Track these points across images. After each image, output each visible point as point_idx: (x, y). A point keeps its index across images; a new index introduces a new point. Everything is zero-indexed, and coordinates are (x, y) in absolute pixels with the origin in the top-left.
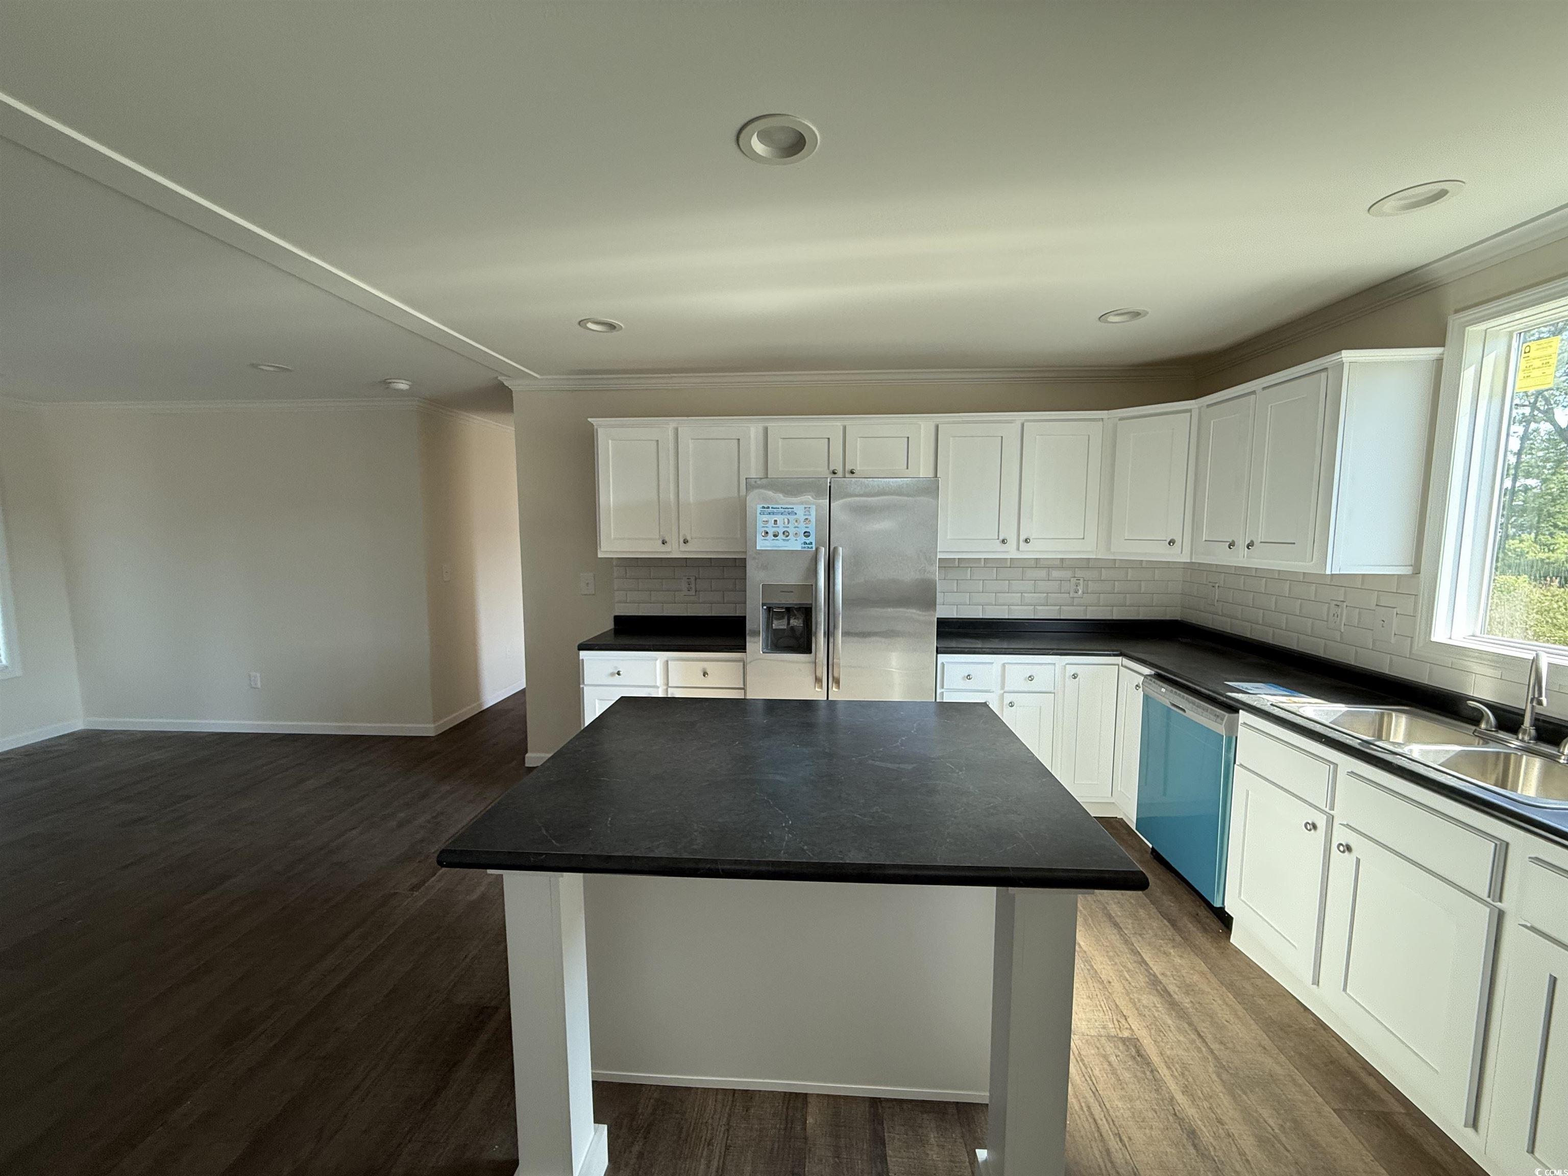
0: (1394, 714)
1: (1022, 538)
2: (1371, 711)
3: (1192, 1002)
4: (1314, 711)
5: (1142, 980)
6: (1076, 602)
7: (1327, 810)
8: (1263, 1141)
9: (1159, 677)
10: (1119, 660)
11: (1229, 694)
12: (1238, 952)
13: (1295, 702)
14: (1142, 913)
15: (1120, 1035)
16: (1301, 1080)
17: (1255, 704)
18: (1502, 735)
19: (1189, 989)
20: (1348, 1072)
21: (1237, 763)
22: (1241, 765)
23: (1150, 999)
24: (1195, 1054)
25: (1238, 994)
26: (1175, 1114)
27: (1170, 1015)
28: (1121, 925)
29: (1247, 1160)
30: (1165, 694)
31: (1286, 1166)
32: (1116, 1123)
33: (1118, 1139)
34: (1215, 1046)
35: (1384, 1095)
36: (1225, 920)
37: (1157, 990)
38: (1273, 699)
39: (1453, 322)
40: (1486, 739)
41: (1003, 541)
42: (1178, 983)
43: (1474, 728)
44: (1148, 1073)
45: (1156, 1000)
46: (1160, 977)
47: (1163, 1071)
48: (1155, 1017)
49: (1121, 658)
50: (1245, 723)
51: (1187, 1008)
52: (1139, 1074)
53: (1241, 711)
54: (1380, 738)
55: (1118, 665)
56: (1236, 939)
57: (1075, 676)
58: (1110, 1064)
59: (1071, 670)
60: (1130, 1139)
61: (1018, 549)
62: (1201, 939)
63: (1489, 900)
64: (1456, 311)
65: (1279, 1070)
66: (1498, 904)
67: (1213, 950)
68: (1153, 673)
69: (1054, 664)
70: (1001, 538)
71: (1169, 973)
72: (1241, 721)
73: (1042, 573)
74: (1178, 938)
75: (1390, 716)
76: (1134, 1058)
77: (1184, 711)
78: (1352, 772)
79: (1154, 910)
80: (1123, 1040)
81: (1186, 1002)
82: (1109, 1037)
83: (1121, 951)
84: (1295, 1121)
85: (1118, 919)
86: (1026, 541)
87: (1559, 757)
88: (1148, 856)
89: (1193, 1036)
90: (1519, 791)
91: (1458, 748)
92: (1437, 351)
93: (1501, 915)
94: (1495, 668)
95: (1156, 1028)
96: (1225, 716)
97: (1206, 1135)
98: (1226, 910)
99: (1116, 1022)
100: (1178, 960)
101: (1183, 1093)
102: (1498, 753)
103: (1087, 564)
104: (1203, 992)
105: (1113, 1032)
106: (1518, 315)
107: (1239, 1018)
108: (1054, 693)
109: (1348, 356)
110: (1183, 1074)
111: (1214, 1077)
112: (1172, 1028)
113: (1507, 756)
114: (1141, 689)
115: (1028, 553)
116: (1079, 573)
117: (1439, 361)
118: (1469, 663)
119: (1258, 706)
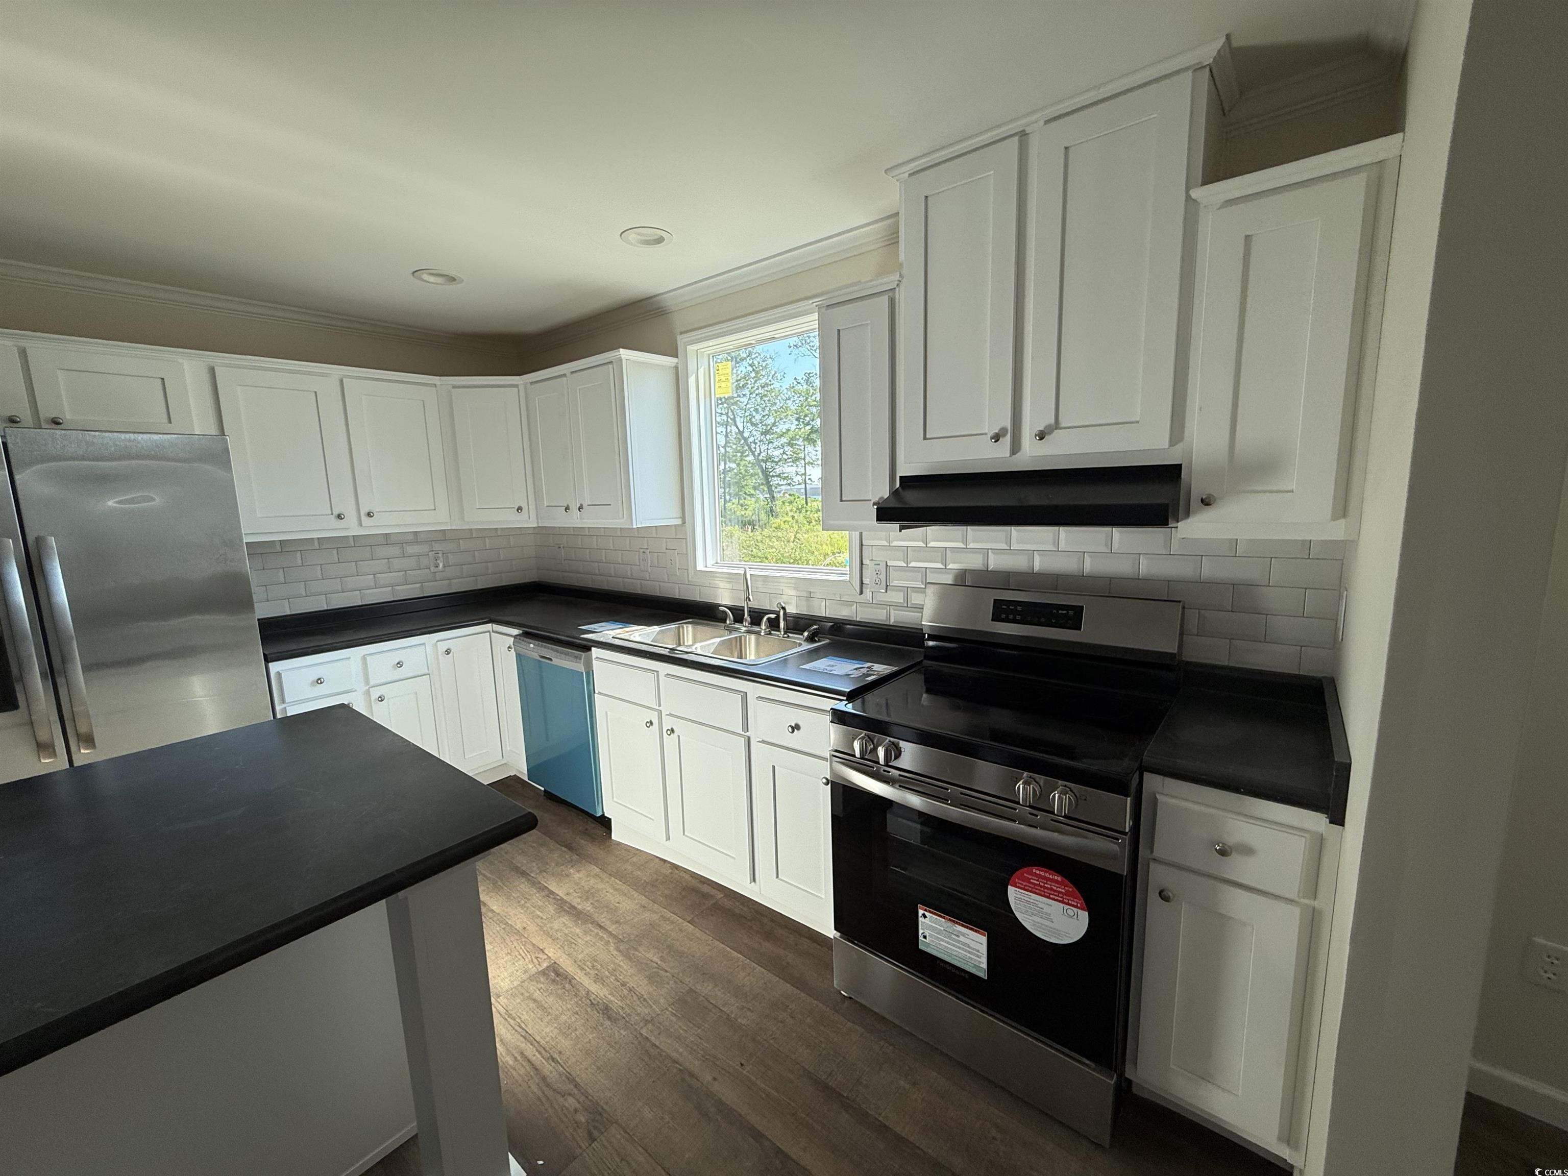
0: (685, 626)
1: (363, 512)
2: (673, 626)
3: (591, 903)
4: (640, 635)
5: (551, 909)
6: (438, 576)
7: (657, 707)
8: (652, 978)
9: (526, 635)
10: (489, 626)
11: (582, 636)
12: (619, 844)
13: (628, 632)
14: (544, 851)
15: (540, 969)
16: (668, 914)
17: (602, 640)
18: (737, 625)
19: (588, 894)
20: (694, 890)
21: (596, 692)
22: (599, 693)
23: (560, 922)
24: (600, 944)
25: (622, 877)
26: (592, 1004)
27: (577, 925)
28: (528, 872)
29: (645, 1000)
30: (533, 649)
31: (668, 983)
32: (548, 1049)
33: (551, 1061)
34: (612, 928)
35: (713, 892)
36: (605, 823)
37: (564, 910)
38: (612, 633)
39: (681, 340)
40: (731, 630)
41: (339, 517)
42: (579, 894)
43: (724, 625)
44: (567, 985)
45: (565, 919)
46: (565, 898)
47: (579, 976)
48: (565, 934)
49: (490, 624)
50: (597, 658)
51: (589, 911)
52: (560, 992)
53: (593, 648)
54: (680, 645)
55: (489, 632)
56: (617, 835)
57: (448, 652)
58: (535, 1001)
59: (443, 647)
60: (560, 1053)
61: (361, 525)
62: (592, 849)
63: (743, 733)
64: (681, 333)
65: (655, 917)
66: (747, 734)
67: (602, 852)
68: (521, 632)
69: (424, 644)
70: (336, 512)
71: (571, 891)
72: (594, 657)
73: (395, 551)
74: (575, 857)
75: (683, 627)
76: (554, 981)
77: (550, 659)
78: (668, 674)
79: (552, 844)
80: (544, 973)
81: (587, 907)
82: (532, 978)
83: (530, 895)
84: (669, 947)
85: (524, 868)
86: (369, 515)
87: (761, 632)
88: (542, 798)
89: (596, 931)
90: (748, 659)
91: (718, 640)
92: (674, 360)
93: (749, 738)
94: (730, 582)
95: (569, 943)
96: (582, 655)
97: (615, 1002)
98: (606, 815)
99: (535, 960)
100: (577, 876)
101: (595, 982)
102: (736, 637)
103: (443, 536)
104: (598, 890)
105: (534, 970)
106: (711, 343)
107: (625, 895)
108: (429, 674)
109: (624, 353)
110: (593, 966)
111: (615, 953)
112: (580, 935)
113: (740, 637)
114: (513, 650)
115: (371, 528)
116: (437, 547)
117: (676, 368)
118: (717, 582)
119: (604, 641)
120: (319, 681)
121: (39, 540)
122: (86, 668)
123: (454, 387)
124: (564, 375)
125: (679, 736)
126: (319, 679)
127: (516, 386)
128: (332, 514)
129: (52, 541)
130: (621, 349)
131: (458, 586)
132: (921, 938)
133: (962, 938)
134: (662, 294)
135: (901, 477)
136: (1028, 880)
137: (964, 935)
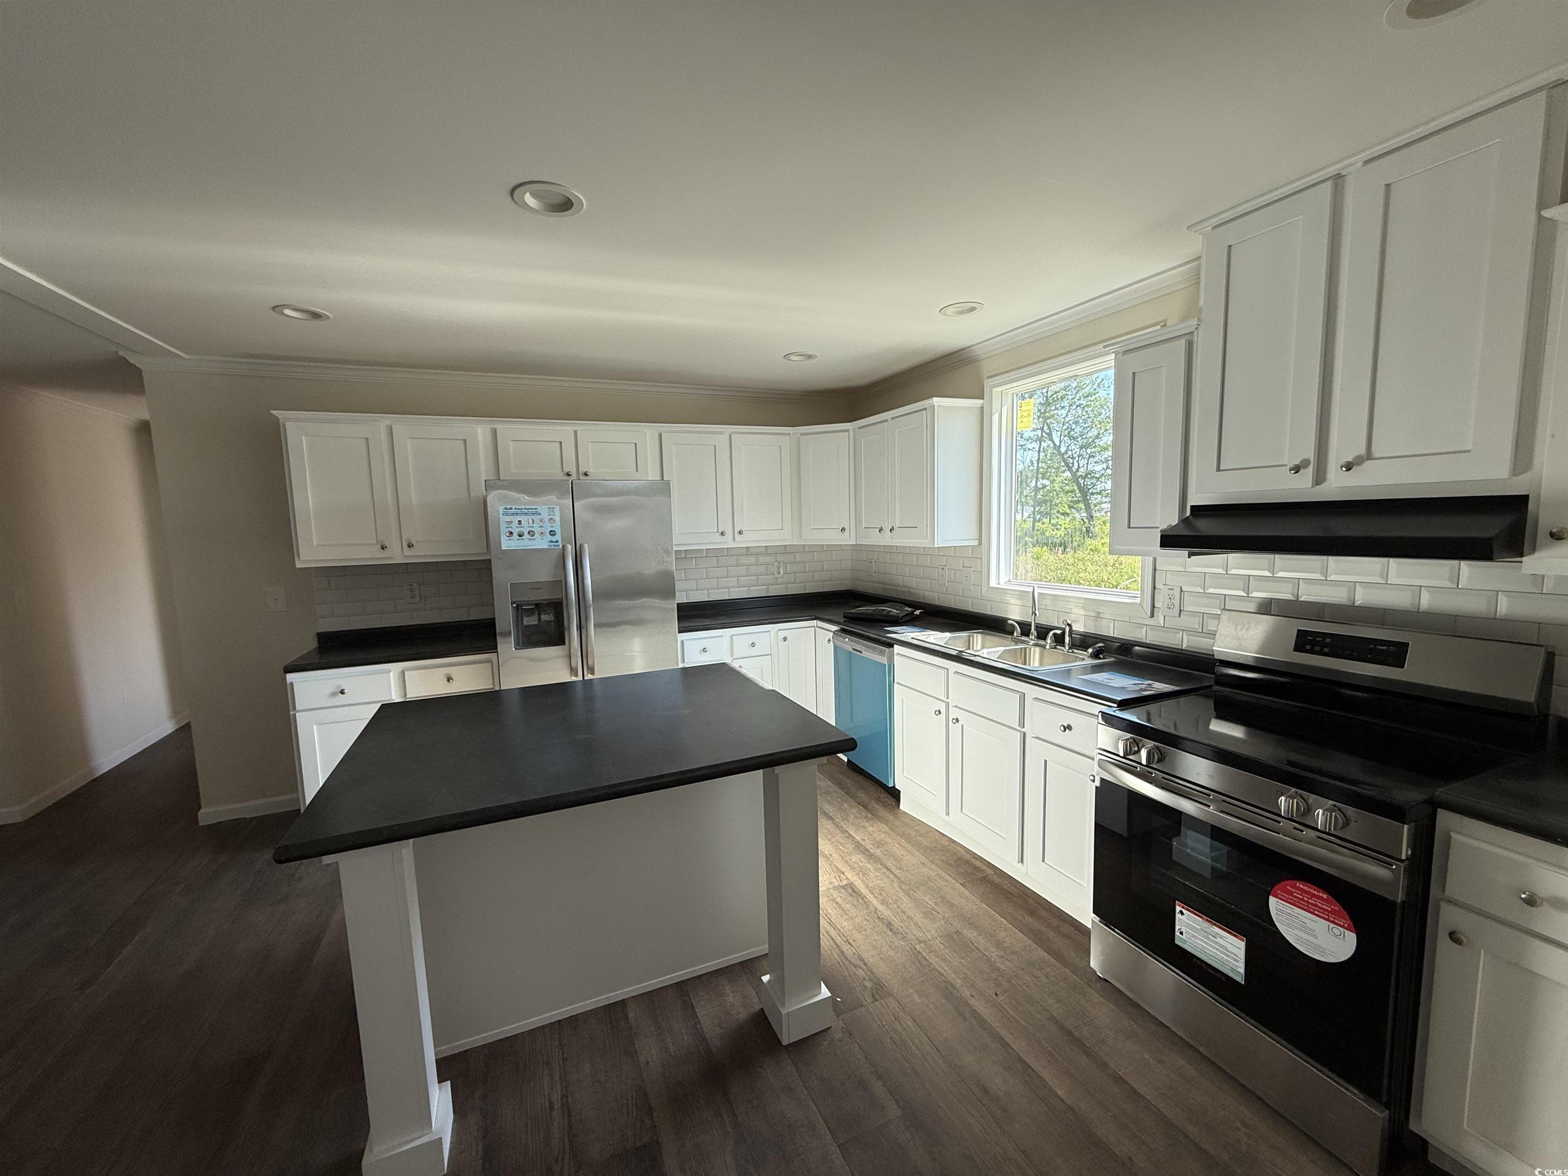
0: (975, 635)
1: (737, 531)
2: (964, 634)
3: (881, 851)
4: (934, 639)
5: (850, 847)
6: (779, 581)
7: (945, 699)
8: (927, 914)
9: (843, 630)
10: (814, 622)
11: (887, 635)
12: (905, 813)
13: (924, 635)
14: (845, 805)
15: (841, 884)
16: (943, 874)
17: (902, 639)
18: (1024, 638)
19: (879, 844)
20: (967, 862)
21: (896, 682)
22: (898, 683)
23: (856, 858)
24: (886, 880)
25: (908, 838)
26: (879, 918)
27: (870, 863)
28: (833, 817)
29: (919, 927)
30: (848, 643)
31: (939, 922)
32: (845, 935)
33: (847, 944)
34: (897, 872)
35: (984, 867)
36: (895, 794)
37: (861, 851)
38: (912, 635)
39: (988, 383)
40: (1017, 642)
41: (722, 534)
42: (872, 842)
43: (1011, 637)
44: (861, 900)
45: (860, 856)
46: (861, 842)
47: (870, 897)
48: (861, 867)
49: (815, 621)
50: (898, 654)
51: (879, 856)
52: (855, 903)
53: (895, 646)
54: (969, 649)
55: (814, 627)
56: (905, 805)
57: (785, 639)
58: (837, 903)
59: (782, 635)
60: (854, 940)
61: (734, 540)
62: (882, 812)
63: (1019, 728)
64: (988, 378)
65: (933, 874)
66: (1023, 730)
67: (891, 817)
68: (839, 628)
69: (769, 631)
70: (720, 531)
71: (866, 838)
72: (895, 652)
73: (752, 559)
74: (870, 815)
75: (973, 636)
76: (851, 895)
77: (861, 652)
78: (956, 672)
79: (852, 802)
80: (843, 887)
81: (878, 852)
82: (835, 888)
83: (835, 834)
84: (941, 897)
85: (831, 814)
86: (740, 533)
87: (1046, 645)
88: (845, 767)
89: (884, 871)
90: (1032, 665)
91: (1003, 649)
92: (981, 401)
93: (1024, 734)
94: (1019, 599)
95: (863, 873)
96: (886, 650)
97: (897, 922)
98: (897, 787)
99: (838, 878)
100: (870, 829)
101: (881, 904)
102: (1021, 648)
103: (785, 550)
104: (886, 843)
105: (836, 884)
106: (1015, 384)
107: (909, 852)
108: (771, 655)
109: (936, 401)
110: (880, 894)
111: (898, 889)
112: (872, 870)
113: (1025, 649)
114: (832, 642)
115: (742, 542)
116: (779, 558)
117: (982, 408)
118: (1007, 598)
119: (905, 640)
120: (704, 650)
121: (581, 545)
122: (595, 626)
123: (802, 434)
124: (886, 421)
125: (962, 726)
126: (705, 649)
127: (848, 431)
128: (718, 532)
129: (586, 546)
130: (934, 398)
131: (793, 590)
132: (1177, 933)
133: (1219, 940)
134: (973, 345)
135: (1192, 507)
136: (1291, 893)
137: (1221, 937)
